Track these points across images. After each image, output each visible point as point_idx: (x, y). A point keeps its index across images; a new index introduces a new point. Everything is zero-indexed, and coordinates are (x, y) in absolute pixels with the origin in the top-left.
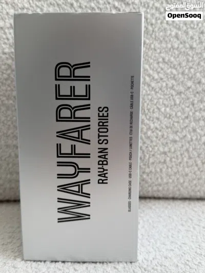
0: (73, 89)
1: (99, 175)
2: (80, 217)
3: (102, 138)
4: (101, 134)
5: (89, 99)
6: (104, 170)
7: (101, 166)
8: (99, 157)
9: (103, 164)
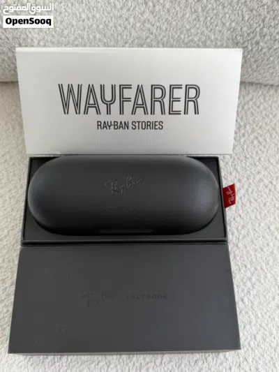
0: (178, 100)
1: (105, 122)
2: (66, 106)
3: (137, 125)
4: (140, 124)
6: (109, 126)
7: (113, 123)
8: (121, 122)
9: (115, 125)
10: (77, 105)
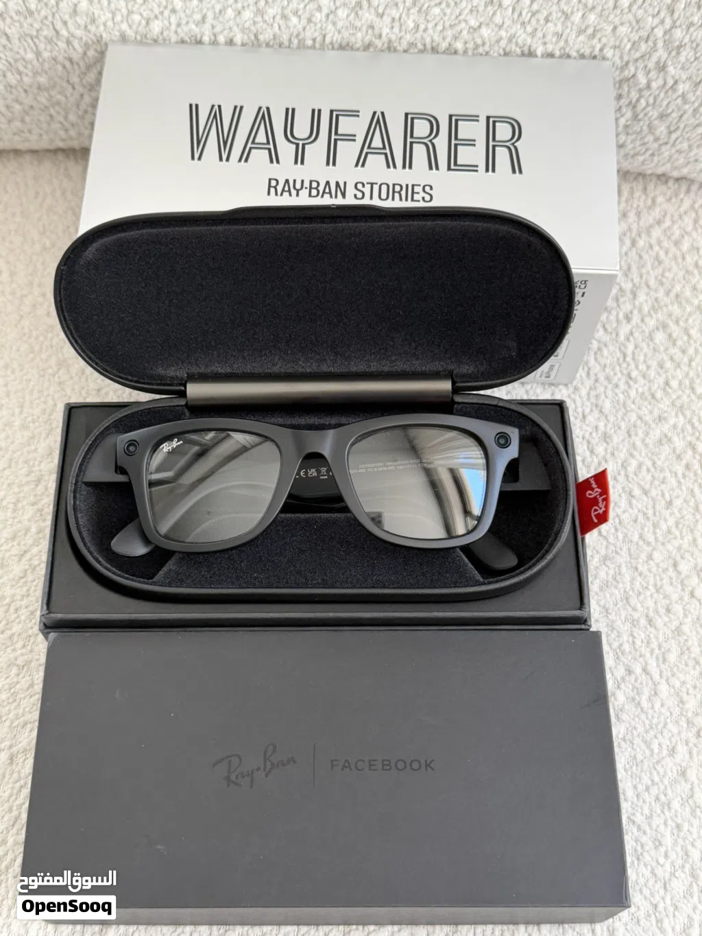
0: (471, 143)
1: (287, 181)
2: (197, 143)
3: (367, 190)
4: (376, 188)
5: (449, 169)
6: (298, 191)
7: (307, 184)
8: (328, 183)
9: (311, 188)
10: (225, 144)
